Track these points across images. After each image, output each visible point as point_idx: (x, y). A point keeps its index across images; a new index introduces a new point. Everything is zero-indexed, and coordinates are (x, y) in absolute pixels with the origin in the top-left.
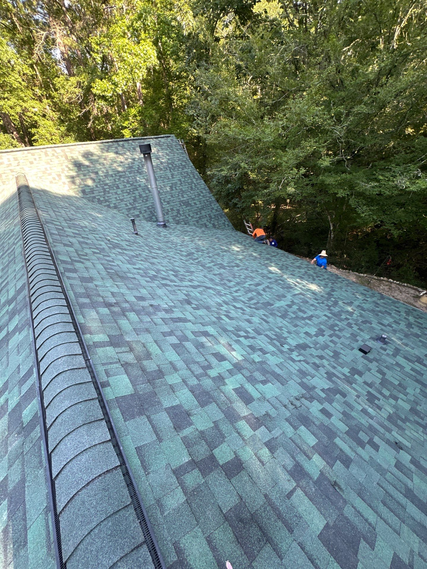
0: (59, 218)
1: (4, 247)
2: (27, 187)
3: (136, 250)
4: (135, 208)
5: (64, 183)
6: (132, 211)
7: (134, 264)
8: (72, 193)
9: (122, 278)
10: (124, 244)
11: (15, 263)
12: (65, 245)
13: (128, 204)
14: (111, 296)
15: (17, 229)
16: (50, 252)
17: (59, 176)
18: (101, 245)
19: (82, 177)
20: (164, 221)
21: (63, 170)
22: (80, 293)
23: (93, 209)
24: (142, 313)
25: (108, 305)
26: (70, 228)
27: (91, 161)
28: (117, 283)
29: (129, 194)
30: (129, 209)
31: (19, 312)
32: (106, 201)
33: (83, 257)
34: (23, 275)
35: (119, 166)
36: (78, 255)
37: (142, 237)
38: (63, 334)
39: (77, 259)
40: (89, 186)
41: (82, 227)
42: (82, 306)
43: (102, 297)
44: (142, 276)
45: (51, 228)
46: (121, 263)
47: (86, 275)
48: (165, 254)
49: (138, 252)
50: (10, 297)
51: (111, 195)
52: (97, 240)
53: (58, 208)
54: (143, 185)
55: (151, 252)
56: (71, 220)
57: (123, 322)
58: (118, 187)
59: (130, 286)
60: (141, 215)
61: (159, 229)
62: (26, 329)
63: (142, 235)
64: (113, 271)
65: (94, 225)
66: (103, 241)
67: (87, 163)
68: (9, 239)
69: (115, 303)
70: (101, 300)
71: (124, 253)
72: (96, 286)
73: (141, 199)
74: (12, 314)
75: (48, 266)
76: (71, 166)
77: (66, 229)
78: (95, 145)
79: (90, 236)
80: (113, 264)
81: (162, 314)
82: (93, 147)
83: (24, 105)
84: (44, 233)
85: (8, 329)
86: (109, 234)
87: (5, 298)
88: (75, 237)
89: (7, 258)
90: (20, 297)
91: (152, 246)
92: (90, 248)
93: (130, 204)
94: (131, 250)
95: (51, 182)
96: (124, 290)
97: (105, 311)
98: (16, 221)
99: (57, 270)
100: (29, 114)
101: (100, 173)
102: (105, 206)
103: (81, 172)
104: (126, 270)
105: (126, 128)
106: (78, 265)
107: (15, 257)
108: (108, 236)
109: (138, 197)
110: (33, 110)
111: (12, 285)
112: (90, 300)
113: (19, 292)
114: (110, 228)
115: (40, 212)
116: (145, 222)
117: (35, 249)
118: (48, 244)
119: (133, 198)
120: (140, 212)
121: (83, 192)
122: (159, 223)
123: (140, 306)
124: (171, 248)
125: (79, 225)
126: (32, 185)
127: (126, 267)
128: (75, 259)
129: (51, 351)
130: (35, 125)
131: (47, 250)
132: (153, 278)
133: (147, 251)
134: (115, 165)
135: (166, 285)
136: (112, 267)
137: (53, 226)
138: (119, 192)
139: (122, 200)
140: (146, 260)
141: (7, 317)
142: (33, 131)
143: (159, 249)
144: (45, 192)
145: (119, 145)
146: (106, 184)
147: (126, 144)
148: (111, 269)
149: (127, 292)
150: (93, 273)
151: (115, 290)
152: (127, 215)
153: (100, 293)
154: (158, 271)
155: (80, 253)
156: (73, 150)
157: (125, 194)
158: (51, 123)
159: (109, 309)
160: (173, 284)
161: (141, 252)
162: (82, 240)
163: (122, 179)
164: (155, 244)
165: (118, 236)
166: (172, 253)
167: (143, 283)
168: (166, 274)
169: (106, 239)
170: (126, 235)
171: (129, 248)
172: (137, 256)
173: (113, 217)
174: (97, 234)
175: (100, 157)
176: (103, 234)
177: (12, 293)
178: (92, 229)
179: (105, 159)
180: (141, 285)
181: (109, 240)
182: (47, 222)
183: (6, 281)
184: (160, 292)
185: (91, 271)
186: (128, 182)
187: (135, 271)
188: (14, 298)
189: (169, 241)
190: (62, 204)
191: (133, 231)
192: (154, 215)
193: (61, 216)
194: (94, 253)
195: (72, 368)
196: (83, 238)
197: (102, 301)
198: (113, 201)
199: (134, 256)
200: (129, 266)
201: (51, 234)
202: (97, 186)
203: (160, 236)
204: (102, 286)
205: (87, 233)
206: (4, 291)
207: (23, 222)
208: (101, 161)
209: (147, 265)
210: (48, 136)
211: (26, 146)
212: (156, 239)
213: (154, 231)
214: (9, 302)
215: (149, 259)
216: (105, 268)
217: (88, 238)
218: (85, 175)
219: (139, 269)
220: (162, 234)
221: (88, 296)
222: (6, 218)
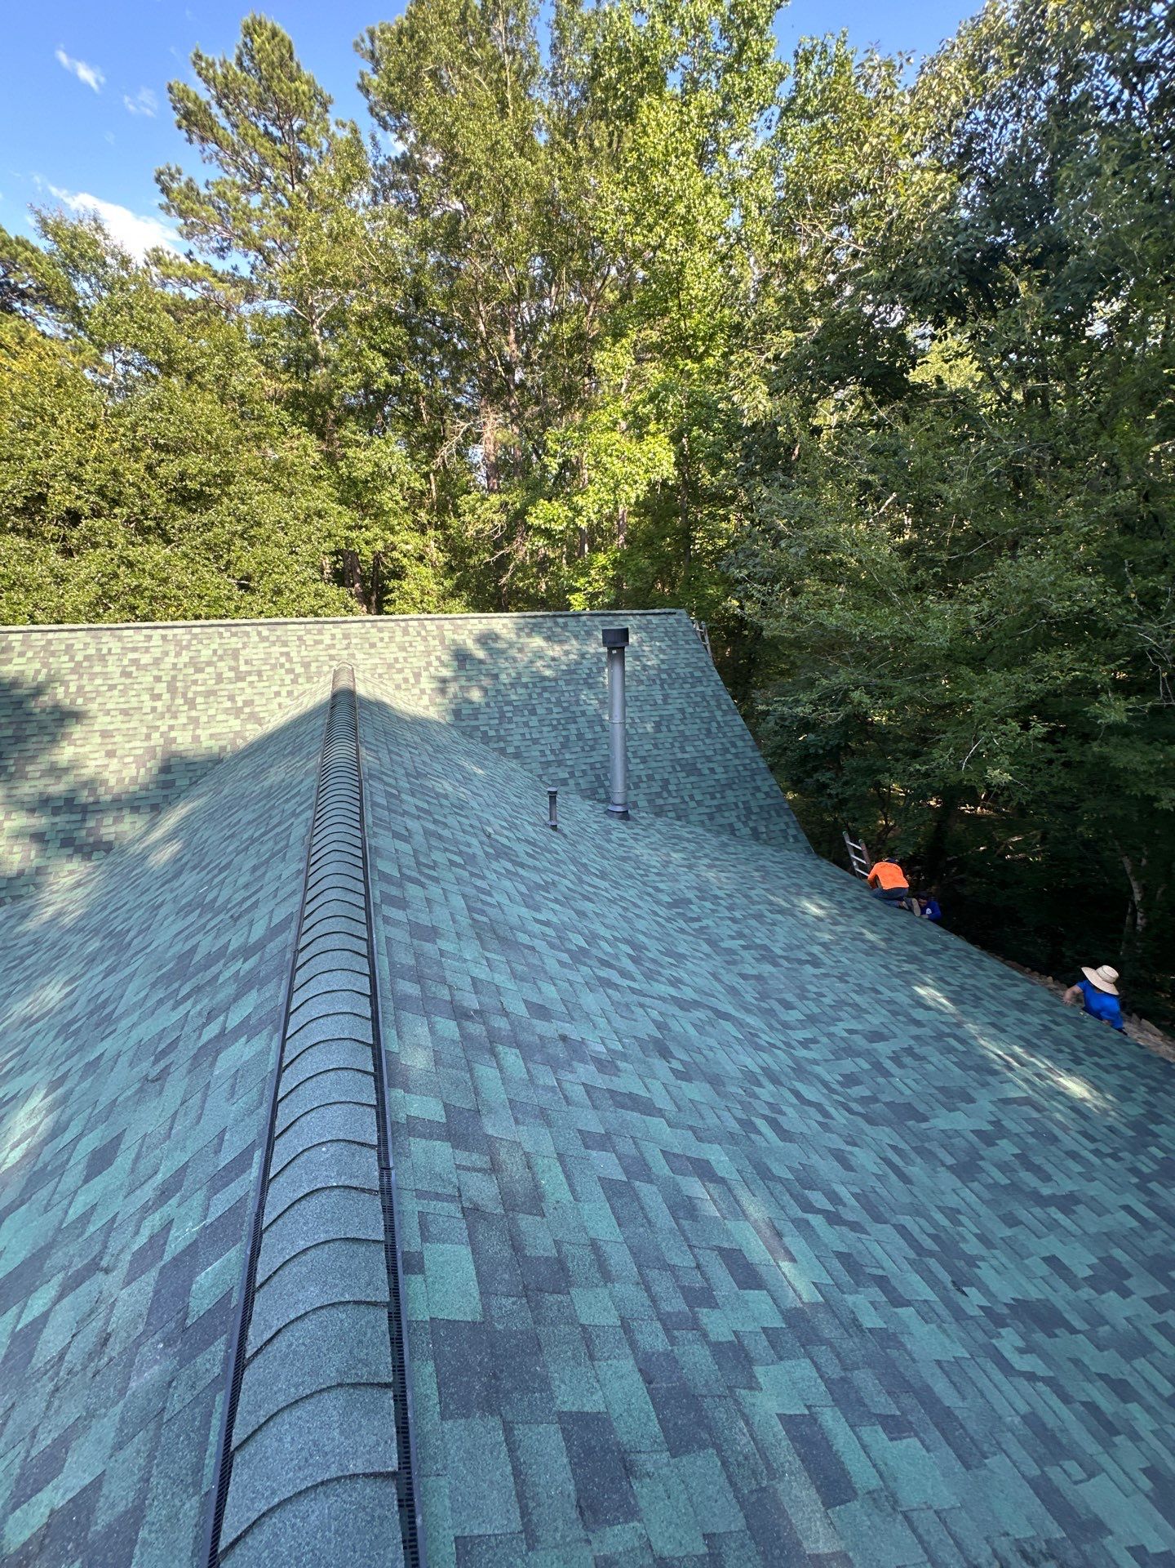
0: (396, 768)
1: (271, 817)
2: (351, 693)
3: (546, 870)
4: (560, 763)
5: (423, 692)
6: (551, 770)
7: (537, 909)
8: (432, 713)
9: (503, 940)
10: (521, 849)
11: (284, 859)
12: (396, 835)
13: (548, 752)
14: (469, 988)
15: (308, 782)
16: (363, 848)
17: (417, 676)
18: (469, 845)
19: (463, 683)
20: (624, 804)
21: (429, 664)
22: (403, 965)
23: (468, 754)
24: (538, 1057)
25: (460, 1014)
26: (413, 795)
27: (492, 652)
28: (488, 955)
29: (555, 728)
30: (548, 764)
31: (263, 983)
32: (500, 739)
33: (427, 871)
34: (294, 893)
35: (549, 666)
36: (418, 863)
37: (565, 836)
38: (345, 1073)
39: (414, 874)
40: (471, 703)
41: (438, 796)
42: (401, 1002)
43: (450, 987)
44: (552, 946)
45: (376, 792)
46: (507, 902)
47: (424, 919)
48: (615, 893)
49: (549, 877)
50: (252, 940)
51: (513, 726)
52: (464, 831)
53: (399, 744)
54: (590, 710)
55: (581, 881)
56: (418, 775)
57: (487, 1073)
58: (533, 712)
59: (520, 968)
60: (571, 782)
61: (609, 821)
62: (265, 1033)
63: (566, 832)
64: (485, 919)
65: (463, 793)
66: (476, 836)
67: (480, 654)
68: (287, 801)
69: (476, 1011)
70: (444, 994)
71: (516, 874)
72: (442, 953)
73: (581, 743)
74: (246, 984)
75: (351, 884)
76: (446, 658)
77: (404, 796)
78: (505, 621)
79: (451, 821)
80: (489, 899)
81: (586, 1072)
82: (502, 623)
83: (391, 538)
84: (361, 800)
85: (225, 1022)
86: (492, 819)
87: (242, 940)
88: (419, 818)
89: (271, 843)
90: (273, 947)
91: (584, 865)
92: (446, 850)
93: (552, 751)
94: (535, 868)
95: (398, 687)
96: (502, 979)
97: (448, 1027)
98: (312, 764)
99: (367, 896)
100: (395, 554)
101: (503, 677)
102: (494, 750)
103: (463, 673)
104: (515, 921)
105: (578, 590)
106: (413, 890)
107: (287, 846)
108: (489, 823)
109: (573, 738)
110: (405, 547)
111: (263, 910)
112: (422, 987)
113: (274, 932)
114: (496, 805)
115: (363, 751)
116: (579, 798)
117: (335, 837)
118: (362, 830)
119: (561, 739)
120: (572, 774)
121: (457, 713)
122: (611, 808)
123: (533, 1034)
124: (631, 877)
125: (433, 789)
126: (361, 690)
127: (517, 912)
128: (408, 872)
129: (308, 1117)
130: (398, 574)
131: (358, 843)
132: (579, 956)
133: (572, 877)
134: (539, 663)
135: (607, 983)
136: (486, 908)
137: (381, 787)
138: (534, 722)
139: (535, 741)
140: (565, 902)
141: (231, 990)
142: (393, 583)
143: (603, 875)
144: (381, 706)
145: (557, 624)
146: (509, 703)
147: (572, 622)
148: (483, 913)
149: (510, 985)
150: (441, 917)
151: (482, 973)
152: (540, 776)
153: (448, 974)
154: (592, 938)
155: (423, 860)
156: (460, 627)
157: (545, 729)
158: (430, 571)
159: (459, 1025)
160: (626, 983)
161: (556, 878)
162: (431, 827)
163: (546, 695)
164: (594, 861)
165: (513, 827)
166: (632, 892)
167: (552, 965)
168: (610, 950)
169: (484, 831)
170: (529, 828)
171: (530, 862)
172: (546, 887)
173: (508, 779)
174: (466, 817)
175: (511, 645)
176: (479, 818)
177: (258, 931)
178: (456, 802)
179: (521, 650)
180: (546, 972)
181: (489, 836)
182: (371, 776)
183: (253, 899)
184: (590, 1001)
185: (437, 908)
186: (559, 703)
187: (537, 928)
188: (260, 945)
189: (629, 858)
190: (408, 735)
191: (546, 818)
192: (603, 786)
193: (401, 765)
194: (452, 863)
195: (347, 1183)
196: (435, 822)
197: (448, 998)
198: (516, 740)
199: (538, 886)
200: (524, 912)
201: (374, 804)
202: (488, 705)
203: (609, 841)
204: (453, 957)
205: (447, 811)
206: (244, 920)
207: (324, 770)
208: (514, 652)
209: (566, 915)
210: (417, 594)
211: (369, 612)
212: (599, 847)
213: (595, 826)
214: (246, 952)
215: (574, 899)
216: (470, 909)
217: (445, 824)
218: (469, 679)
219: (547, 924)
220: (615, 836)
221: (419, 979)
222: (292, 753)
